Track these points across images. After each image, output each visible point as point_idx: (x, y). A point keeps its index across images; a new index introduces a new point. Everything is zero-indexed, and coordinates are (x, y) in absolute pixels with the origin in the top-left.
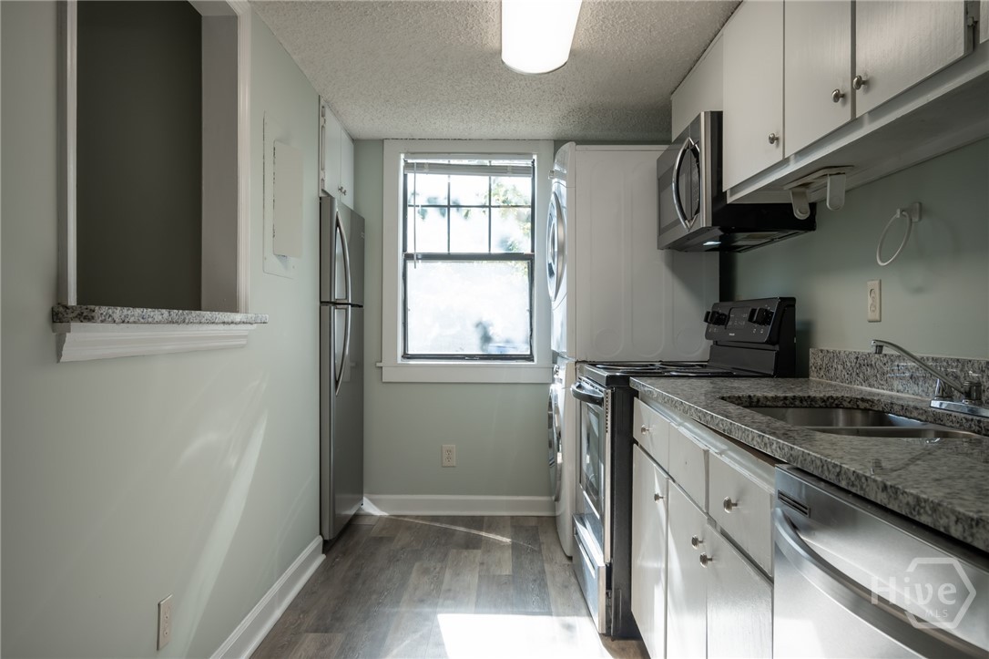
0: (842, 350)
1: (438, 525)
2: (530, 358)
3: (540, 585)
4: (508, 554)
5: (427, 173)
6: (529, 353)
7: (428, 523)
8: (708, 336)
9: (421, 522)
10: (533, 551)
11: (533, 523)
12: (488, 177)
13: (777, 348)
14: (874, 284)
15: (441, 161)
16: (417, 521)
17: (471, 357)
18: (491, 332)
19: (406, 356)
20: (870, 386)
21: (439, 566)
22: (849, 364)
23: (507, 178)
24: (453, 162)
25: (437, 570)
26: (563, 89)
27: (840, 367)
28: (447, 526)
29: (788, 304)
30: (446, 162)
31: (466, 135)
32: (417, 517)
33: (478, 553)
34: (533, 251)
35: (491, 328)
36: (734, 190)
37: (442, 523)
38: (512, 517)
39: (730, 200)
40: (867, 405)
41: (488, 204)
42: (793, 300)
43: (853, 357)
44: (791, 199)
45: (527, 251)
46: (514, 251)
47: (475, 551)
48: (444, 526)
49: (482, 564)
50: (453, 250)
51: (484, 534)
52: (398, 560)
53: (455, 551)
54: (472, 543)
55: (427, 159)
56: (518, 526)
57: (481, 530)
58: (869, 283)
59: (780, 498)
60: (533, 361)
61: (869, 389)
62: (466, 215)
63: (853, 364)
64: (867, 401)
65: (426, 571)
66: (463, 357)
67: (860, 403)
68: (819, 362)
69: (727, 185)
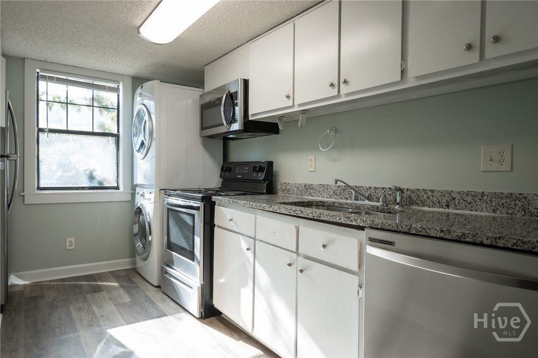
0: (297, 183)
1: (68, 283)
2: (117, 188)
3: (150, 302)
4: (122, 291)
5: (55, 83)
6: (116, 185)
7: (60, 283)
8: (221, 176)
9: (55, 283)
10: (134, 287)
11: (124, 273)
12: (92, 90)
13: (267, 182)
14: (313, 157)
15: (62, 77)
16: (52, 283)
17: (83, 188)
18: (95, 174)
19: (39, 188)
20: (312, 196)
21: (85, 304)
22: (301, 188)
23: (105, 92)
24: (70, 78)
25: (86, 307)
26: (156, 53)
27: (296, 190)
28: (74, 283)
29: (270, 164)
30: (65, 78)
31: (83, 66)
32: (51, 281)
33: (104, 293)
34: (118, 132)
35: (94, 172)
36: (253, 115)
37: (70, 282)
38: (110, 272)
39: (251, 118)
40: (322, 204)
41: (92, 105)
42: (272, 162)
43: (303, 186)
44: (278, 121)
45: (115, 132)
46: (107, 131)
47: (102, 293)
48: (72, 283)
49: (111, 299)
50: (70, 129)
51: (100, 283)
52: (57, 307)
53: (89, 295)
54: (97, 290)
55: (55, 74)
56: (115, 275)
57: (97, 281)
58: (309, 157)
59: (369, 240)
60: (119, 189)
61: (312, 198)
62: (78, 110)
63: (303, 188)
64: (322, 202)
65: (80, 309)
66: (78, 188)
67: (319, 203)
68: (284, 188)
69: (251, 112)
